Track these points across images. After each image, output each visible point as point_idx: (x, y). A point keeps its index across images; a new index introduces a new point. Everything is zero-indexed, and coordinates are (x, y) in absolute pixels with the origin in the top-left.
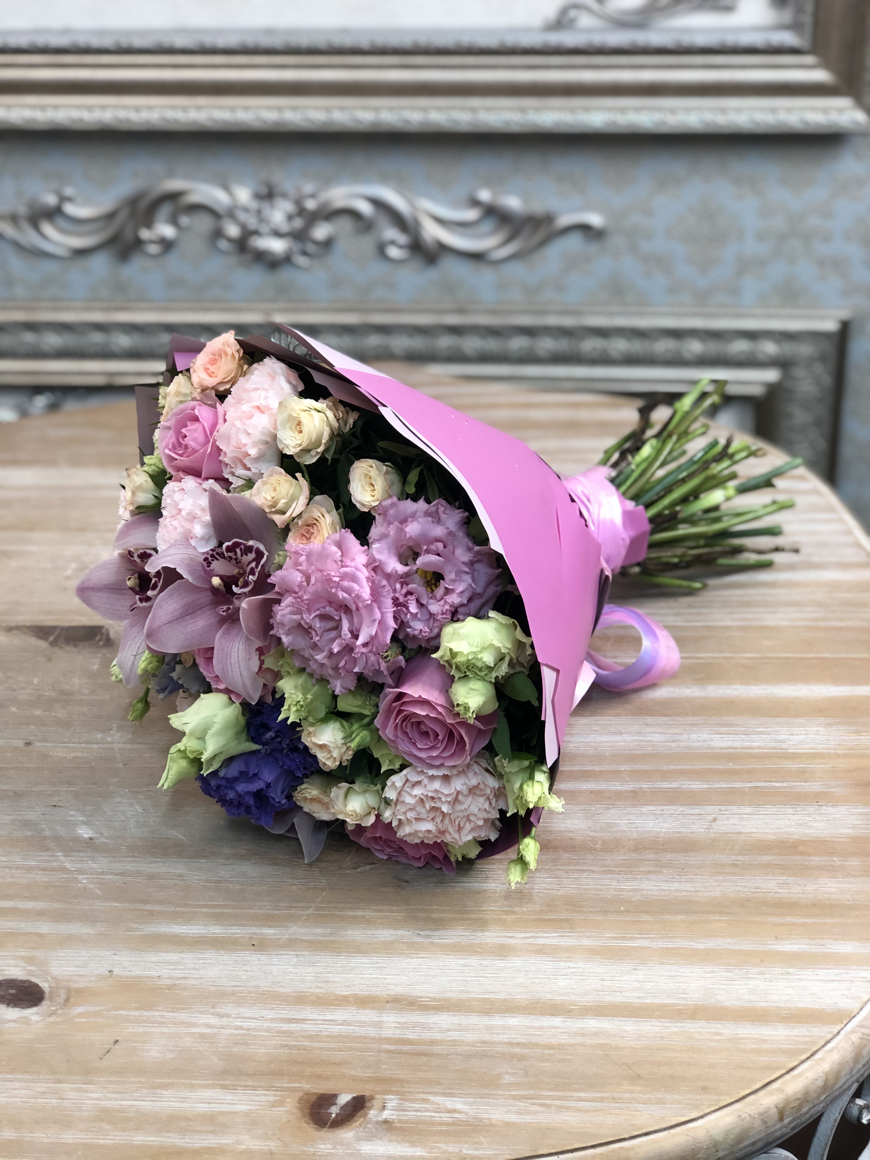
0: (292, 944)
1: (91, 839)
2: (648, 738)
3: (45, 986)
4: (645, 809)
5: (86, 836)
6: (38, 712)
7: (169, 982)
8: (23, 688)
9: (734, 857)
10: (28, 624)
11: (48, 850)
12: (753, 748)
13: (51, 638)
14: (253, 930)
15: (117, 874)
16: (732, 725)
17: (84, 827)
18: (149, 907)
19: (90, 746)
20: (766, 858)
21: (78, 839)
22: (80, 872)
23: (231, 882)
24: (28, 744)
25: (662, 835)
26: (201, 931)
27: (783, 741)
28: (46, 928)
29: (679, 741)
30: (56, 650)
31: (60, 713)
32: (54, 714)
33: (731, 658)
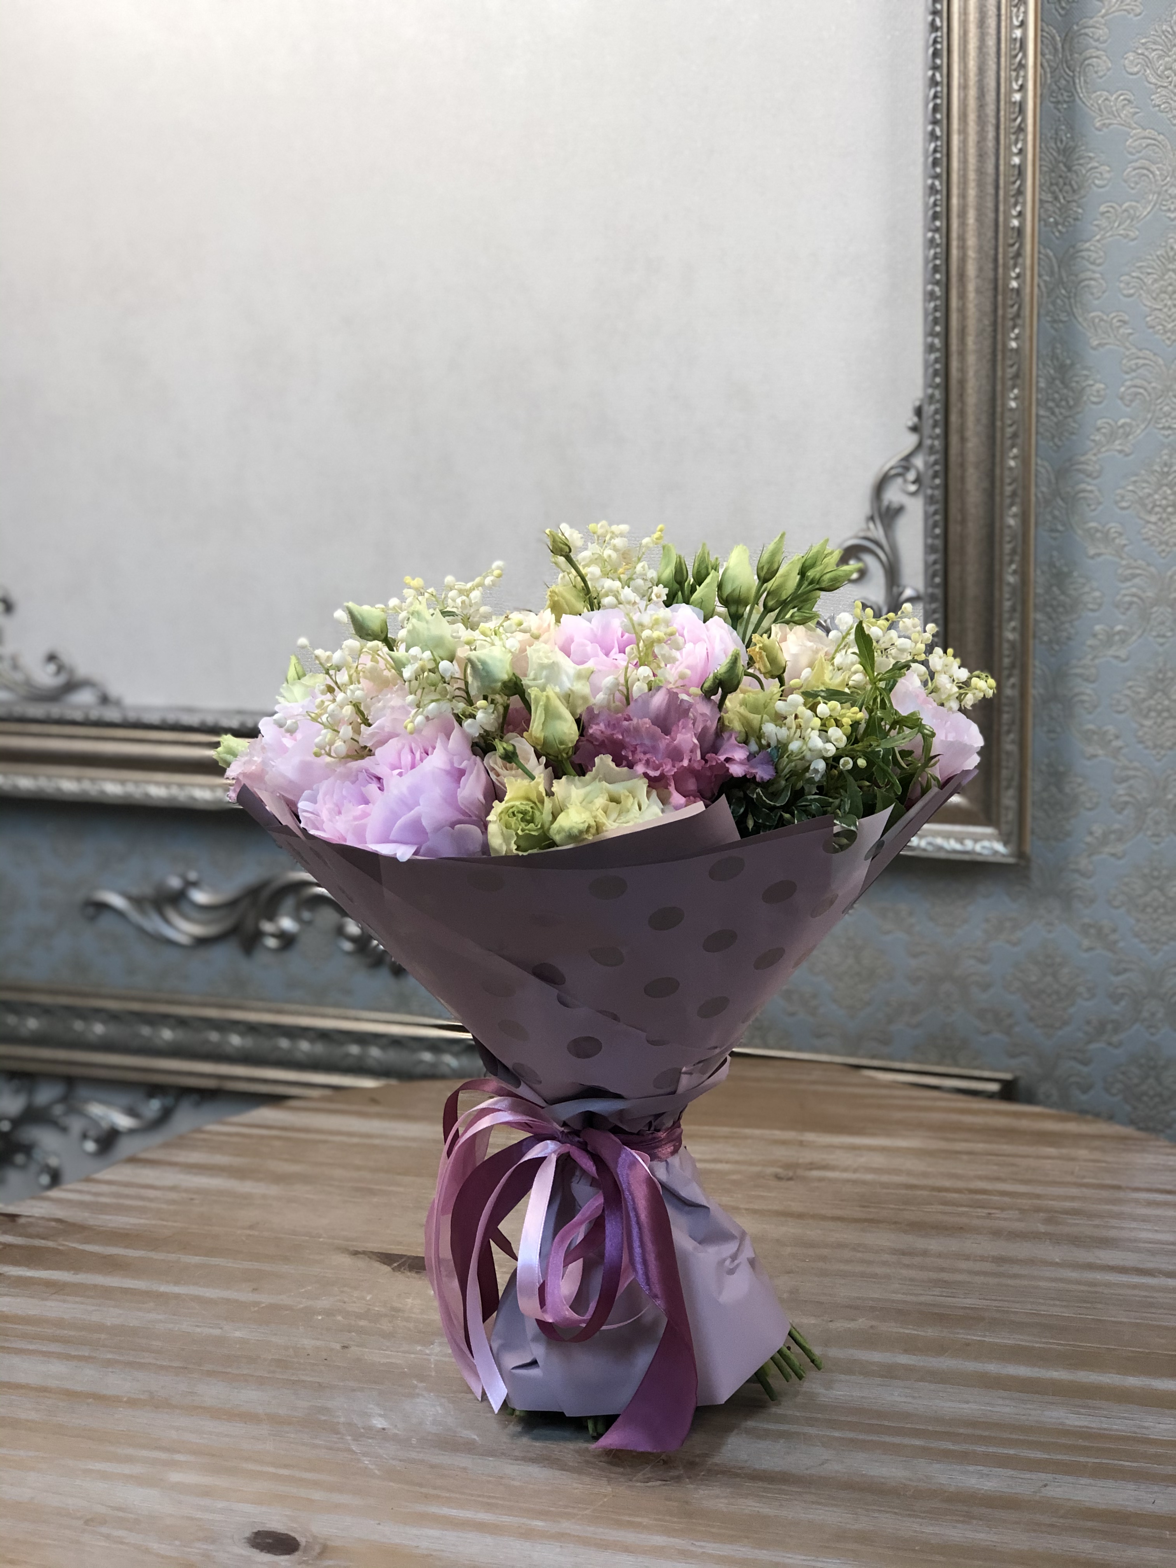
0: (561, 1537)
1: (384, 1429)
2: (998, 1409)
3: (302, 1540)
4: (971, 1468)
5: (380, 1426)
6: (362, 1323)
7: (425, 1552)
8: (355, 1302)
9: (1054, 1519)
10: (376, 1251)
11: (337, 1433)
12: (1111, 1430)
13: (395, 1265)
14: (524, 1520)
15: (400, 1461)
16: (1094, 1408)
17: (380, 1419)
18: (423, 1490)
19: (407, 1355)
20: (1089, 1524)
21: (370, 1428)
22: (365, 1454)
23: (513, 1480)
24: (344, 1347)
25: (982, 1492)
26: (470, 1516)
27: (1147, 1428)
28: (317, 1495)
29: (1030, 1415)
30: (397, 1274)
31: (385, 1325)
32: (378, 1326)
33: (1114, 1349)
